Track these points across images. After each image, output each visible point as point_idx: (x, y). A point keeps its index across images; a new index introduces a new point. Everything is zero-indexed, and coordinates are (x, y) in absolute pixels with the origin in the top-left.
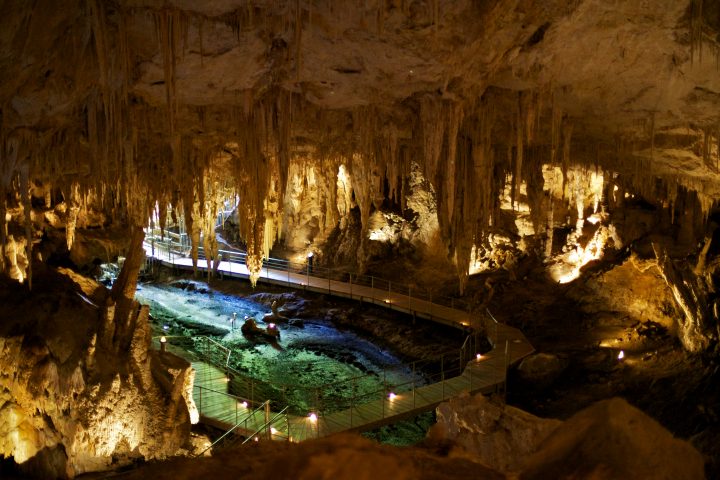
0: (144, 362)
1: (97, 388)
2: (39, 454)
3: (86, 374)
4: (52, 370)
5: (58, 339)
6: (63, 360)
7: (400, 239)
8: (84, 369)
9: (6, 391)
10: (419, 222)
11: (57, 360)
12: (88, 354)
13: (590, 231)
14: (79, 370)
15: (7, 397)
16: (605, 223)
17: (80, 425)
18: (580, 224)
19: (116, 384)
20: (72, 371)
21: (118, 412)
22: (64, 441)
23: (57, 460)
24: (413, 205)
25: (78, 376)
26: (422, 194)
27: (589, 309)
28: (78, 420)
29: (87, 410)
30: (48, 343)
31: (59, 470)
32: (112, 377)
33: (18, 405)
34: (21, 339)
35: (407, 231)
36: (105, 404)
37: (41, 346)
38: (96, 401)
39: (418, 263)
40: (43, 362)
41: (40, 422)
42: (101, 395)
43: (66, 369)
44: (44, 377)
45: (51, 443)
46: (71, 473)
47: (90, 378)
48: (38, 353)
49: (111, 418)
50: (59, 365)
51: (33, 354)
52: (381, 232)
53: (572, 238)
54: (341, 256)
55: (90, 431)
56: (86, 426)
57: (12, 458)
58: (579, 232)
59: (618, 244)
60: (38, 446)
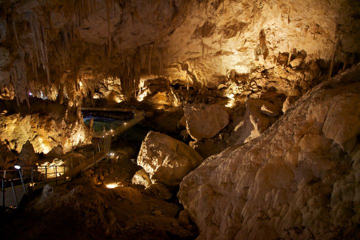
0: (81, 117)
1: (71, 125)
2: (52, 149)
3: (66, 122)
4: (53, 122)
5: (53, 112)
6: (57, 118)
7: (100, 98)
8: (65, 120)
9: (35, 132)
10: (104, 94)
11: (54, 119)
12: (65, 115)
13: (143, 92)
14: (63, 121)
15: (36, 134)
16: (147, 89)
17: (67, 137)
18: (140, 90)
19: (77, 123)
20: (61, 121)
21: (79, 131)
22: (60, 144)
23: (60, 150)
24: (100, 91)
25: (63, 123)
26: (102, 89)
27: (150, 104)
28: (66, 136)
29: (68, 132)
30: (50, 114)
31: (61, 153)
32: (75, 121)
33: (41, 136)
34: (38, 114)
35: (101, 96)
36: (75, 129)
37: (48, 115)
38: (71, 129)
39: (107, 102)
40: (50, 120)
41: (51, 140)
42: (73, 127)
43: (58, 121)
44: (51, 125)
45: (56, 145)
46: (65, 153)
47: (68, 123)
48: (47, 117)
49: (77, 133)
50: (56, 120)
51: (45, 118)
52: (96, 97)
53: (139, 93)
54: (87, 103)
55: (71, 138)
56: (69, 137)
57: (42, 153)
58: (140, 92)
59: (150, 93)
60: (52, 147)
